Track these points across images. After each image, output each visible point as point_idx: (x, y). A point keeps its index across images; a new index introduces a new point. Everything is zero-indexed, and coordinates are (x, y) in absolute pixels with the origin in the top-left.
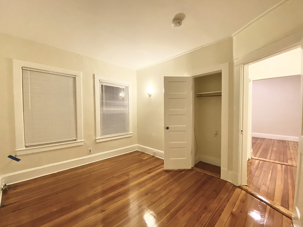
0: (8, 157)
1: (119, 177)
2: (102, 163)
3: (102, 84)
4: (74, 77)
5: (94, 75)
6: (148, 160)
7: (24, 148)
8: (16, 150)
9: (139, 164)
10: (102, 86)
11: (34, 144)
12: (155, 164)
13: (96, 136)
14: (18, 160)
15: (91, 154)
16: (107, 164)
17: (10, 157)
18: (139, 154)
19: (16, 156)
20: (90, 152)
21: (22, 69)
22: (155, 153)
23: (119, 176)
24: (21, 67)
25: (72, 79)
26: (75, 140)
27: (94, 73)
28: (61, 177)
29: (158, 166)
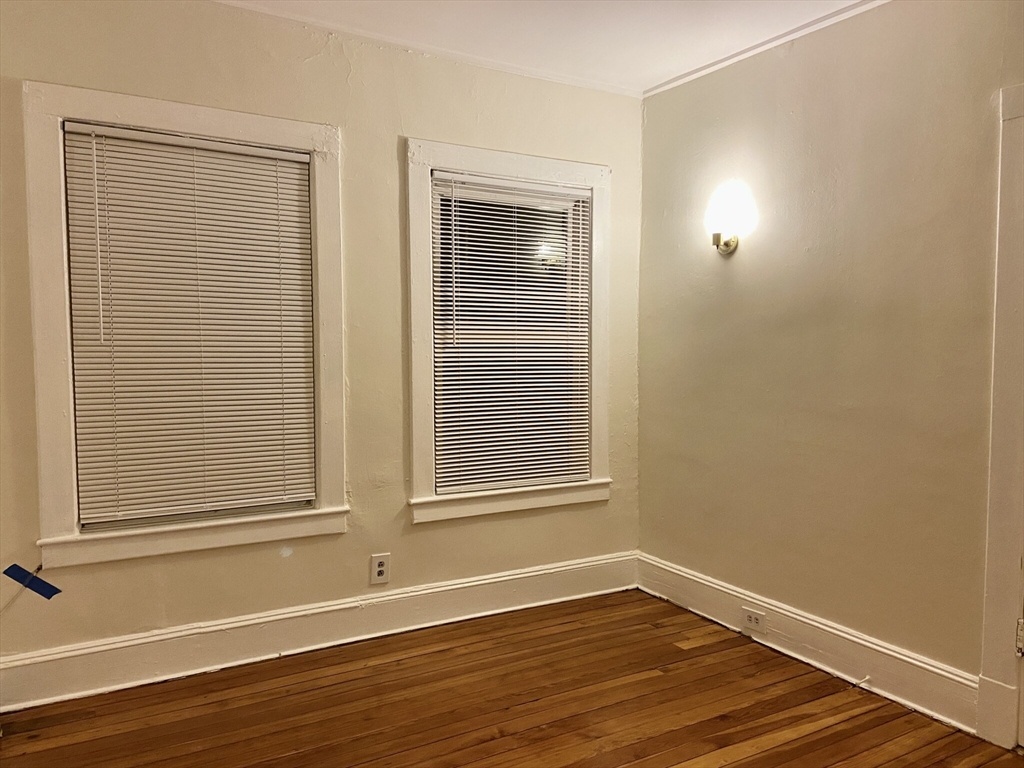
0: (5, 573)
1: (541, 739)
2: (442, 641)
3: (447, 192)
4: (306, 158)
5: (404, 145)
6: (709, 660)
7: (76, 535)
8: (38, 542)
9: (657, 673)
10: (446, 202)
11: (120, 515)
12: (758, 690)
13: (409, 485)
14: (48, 591)
15: (383, 586)
16: (471, 649)
17: (15, 572)
18: (648, 608)
19: (40, 568)
20: (380, 573)
21: (65, 132)
22: (753, 619)
23: (537, 735)
24: (60, 120)
25: (293, 173)
26: (309, 503)
27: (406, 135)
28: (239, 697)
29: (777, 705)
